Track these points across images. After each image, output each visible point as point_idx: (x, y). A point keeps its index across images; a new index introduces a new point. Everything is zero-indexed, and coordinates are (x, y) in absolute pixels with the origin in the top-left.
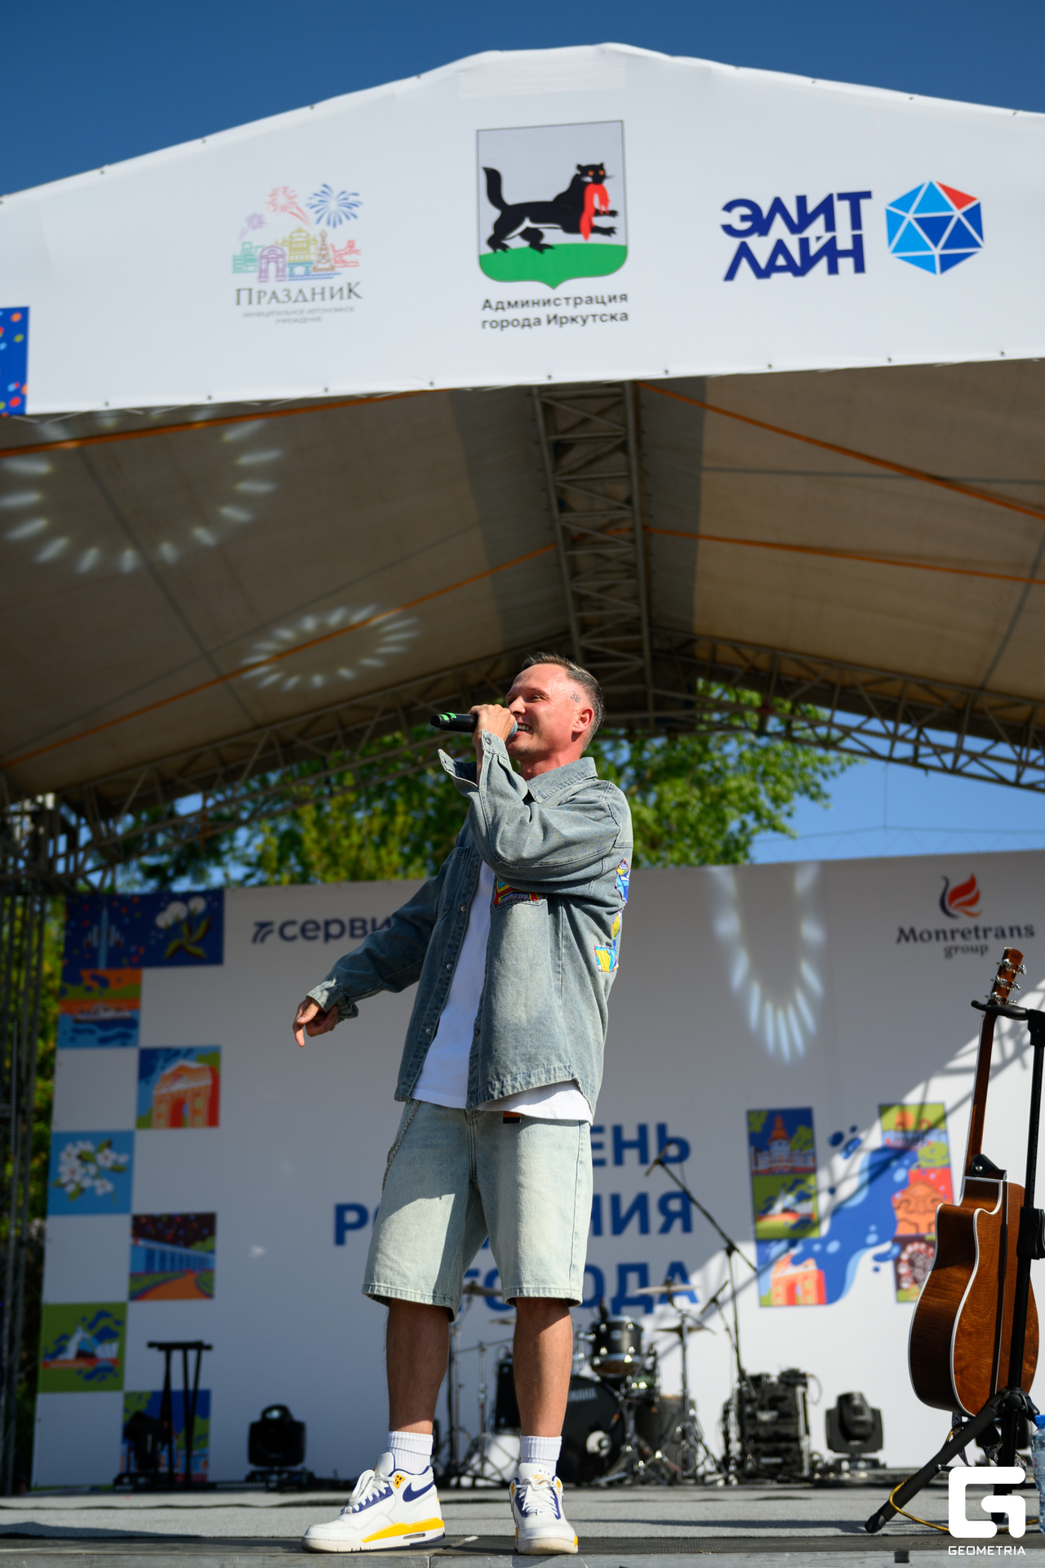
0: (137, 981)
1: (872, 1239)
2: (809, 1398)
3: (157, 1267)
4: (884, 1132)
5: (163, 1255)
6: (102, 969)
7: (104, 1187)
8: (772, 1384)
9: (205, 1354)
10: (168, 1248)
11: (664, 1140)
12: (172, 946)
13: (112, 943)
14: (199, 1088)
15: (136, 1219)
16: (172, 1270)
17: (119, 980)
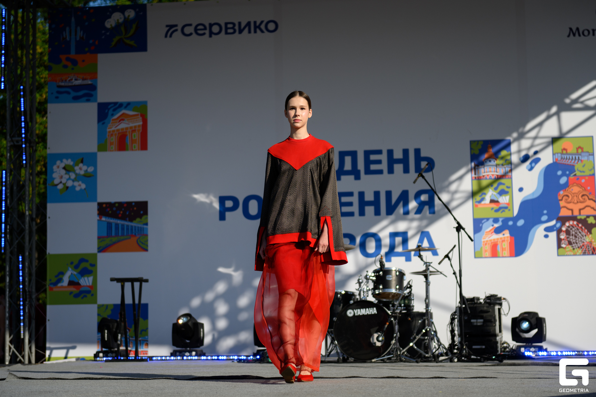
0: (96, 61)
1: (544, 218)
2: (502, 312)
3: (113, 234)
4: (553, 154)
5: (117, 225)
6: (73, 54)
7: (80, 186)
8: (481, 303)
9: (144, 284)
10: (119, 222)
11: (418, 157)
12: (115, 40)
13: (78, 39)
14: (135, 127)
15: (100, 205)
16: (123, 235)
17: (83, 61)
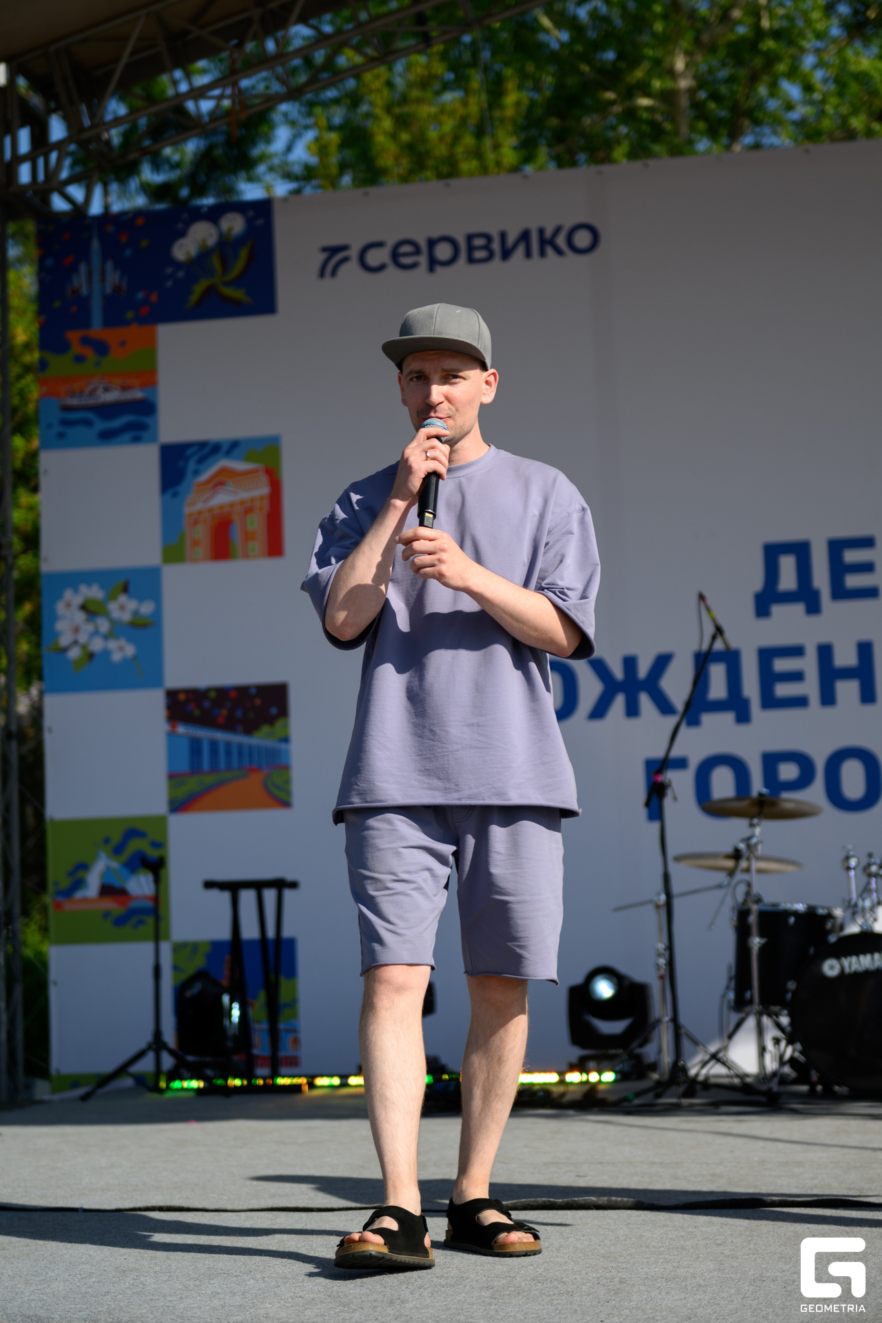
0: (151, 343)
3: (206, 766)
5: (214, 745)
6: (97, 328)
7: (122, 650)
9: (287, 893)
10: (221, 736)
12: (199, 288)
13: (109, 290)
14: (252, 500)
15: (172, 695)
16: (229, 768)
17: (123, 343)
